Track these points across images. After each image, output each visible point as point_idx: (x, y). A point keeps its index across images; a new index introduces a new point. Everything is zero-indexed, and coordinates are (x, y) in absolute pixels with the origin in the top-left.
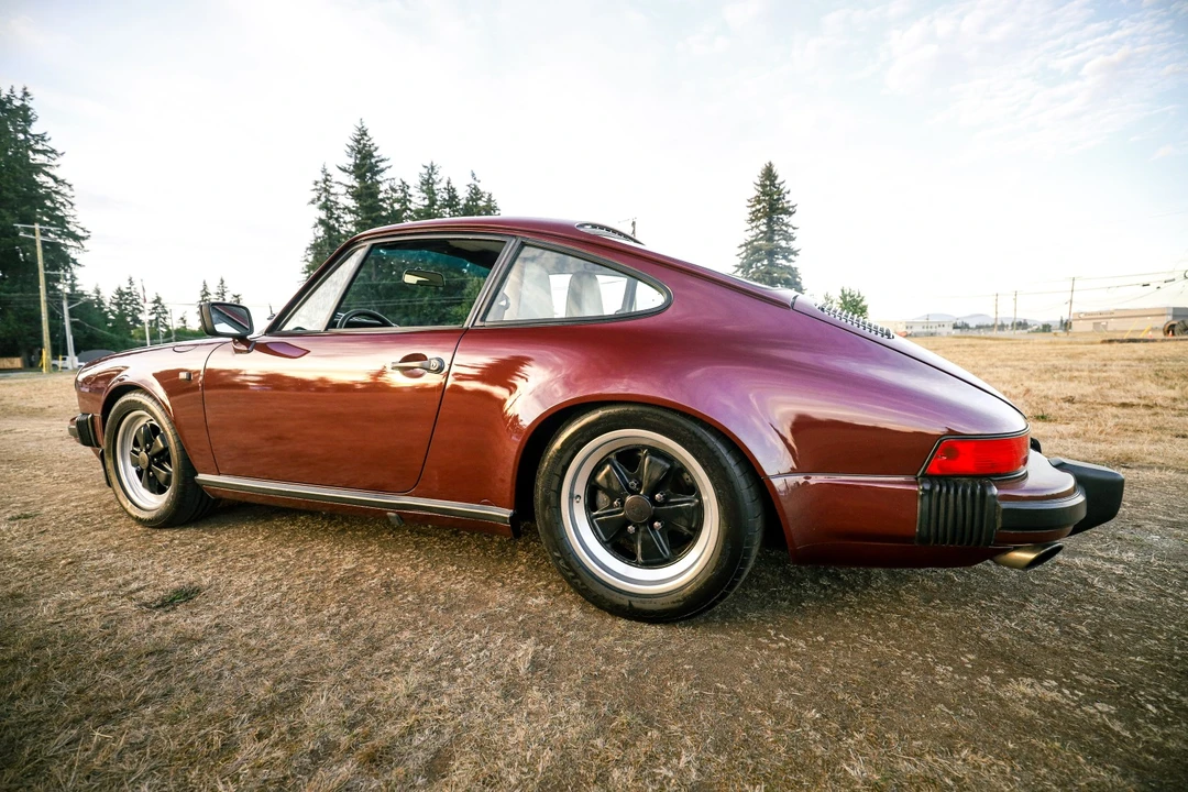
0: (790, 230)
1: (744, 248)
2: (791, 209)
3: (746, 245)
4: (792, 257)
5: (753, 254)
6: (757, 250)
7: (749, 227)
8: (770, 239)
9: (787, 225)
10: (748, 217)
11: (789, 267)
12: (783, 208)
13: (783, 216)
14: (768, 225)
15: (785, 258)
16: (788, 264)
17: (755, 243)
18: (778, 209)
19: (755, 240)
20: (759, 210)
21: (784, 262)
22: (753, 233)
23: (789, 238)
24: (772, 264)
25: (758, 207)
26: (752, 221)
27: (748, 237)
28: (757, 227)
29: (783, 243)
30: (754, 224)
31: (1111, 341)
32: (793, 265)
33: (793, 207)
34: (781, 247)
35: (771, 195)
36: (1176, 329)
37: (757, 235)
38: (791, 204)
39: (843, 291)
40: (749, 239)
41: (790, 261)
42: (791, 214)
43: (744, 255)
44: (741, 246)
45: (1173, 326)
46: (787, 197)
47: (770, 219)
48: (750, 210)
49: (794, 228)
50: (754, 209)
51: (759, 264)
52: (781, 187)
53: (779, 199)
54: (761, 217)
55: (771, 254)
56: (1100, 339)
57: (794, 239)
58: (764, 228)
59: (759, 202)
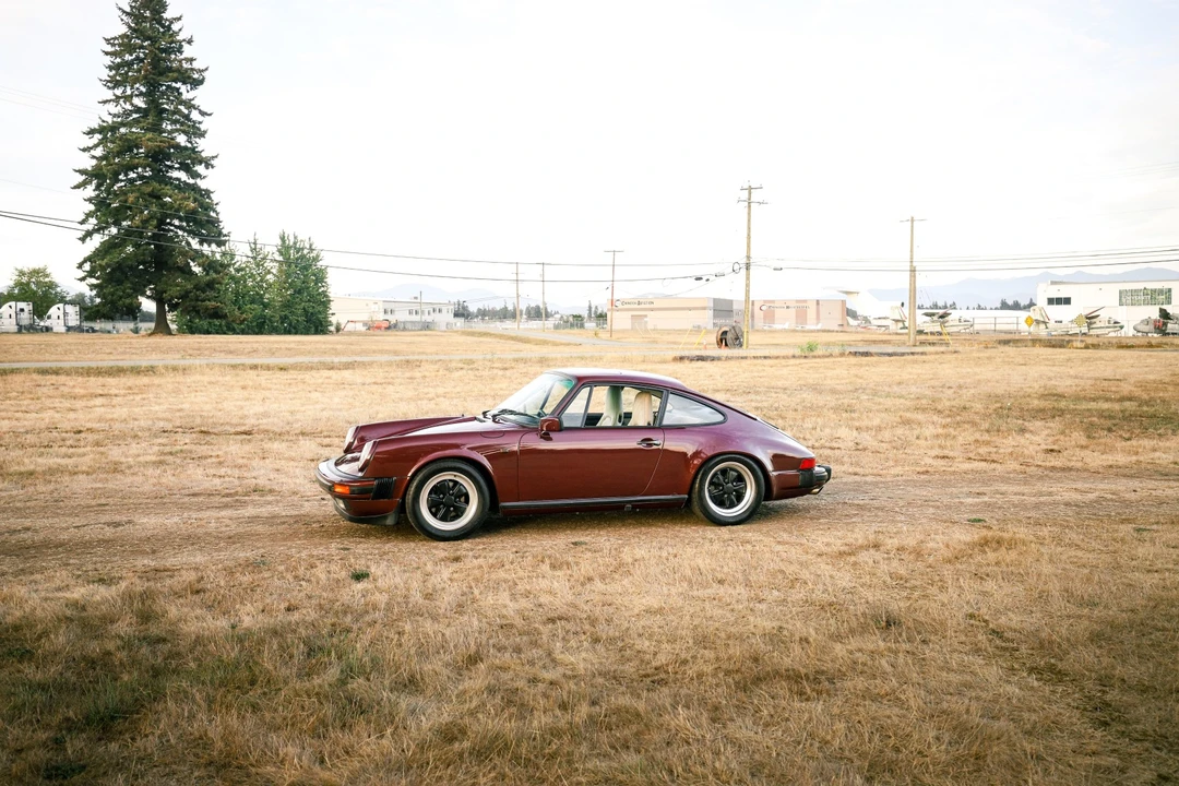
0: (195, 115)
1: (98, 137)
2: (196, 76)
3: (101, 130)
4: (200, 169)
5: (119, 154)
6: (129, 145)
7: (109, 95)
8: (156, 129)
9: (189, 105)
10: (105, 74)
11: (194, 188)
12: (179, 70)
13: (178, 85)
14: (151, 95)
15: (185, 168)
16: (191, 181)
17: (123, 130)
18: (170, 69)
19: (123, 124)
20: (129, 64)
21: (183, 176)
22: (118, 110)
23: (195, 131)
24: (160, 177)
25: (128, 57)
26: (117, 84)
27: (106, 114)
28: (128, 98)
29: (181, 139)
30: (119, 92)
31: (682, 358)
32: (202, 184)
33: (200, 71)
34: (177, 147)
35: (154, 40)
36: (729, 336)
37: (127, 113)
38: (196, 65)
39: (283, 239)
40: (110, 119)
41: (196, 175)
42: (197, 83)
43: (99, 152)
44: (91, 132)
45: (725, 333)
46: (188, 51)
47: (152, 86)
48: (108, 60)
49: (203, 114)
50: (118, 60)
51: (132, 175)
52: (175, 27)
53: (168, 51)
54: (136, 80)
55: (158, 157)
56: (672, 354)
57: (202, 135)
58: (139, 102)
59: (130, 49)
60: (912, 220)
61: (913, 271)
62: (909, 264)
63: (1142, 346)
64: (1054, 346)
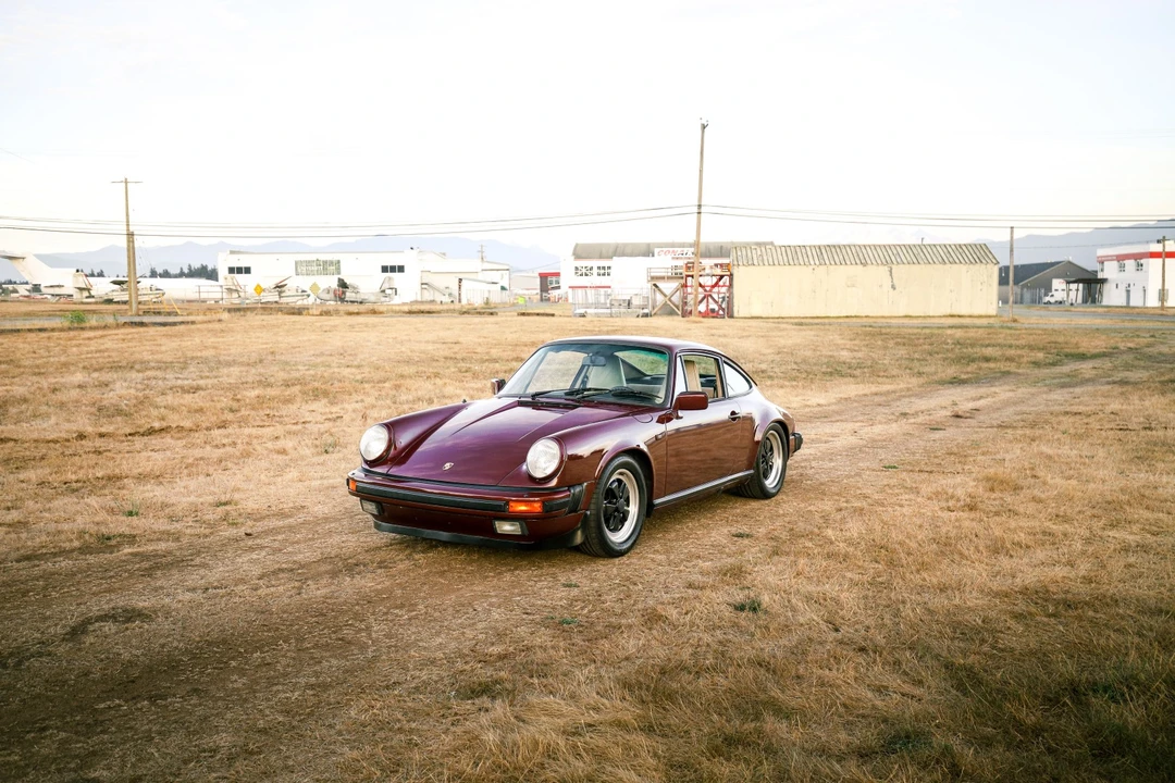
60: (126, 182)
61: (130, 235)
62: (125, 228)
63: (367, 313)
64: (293, 314)
